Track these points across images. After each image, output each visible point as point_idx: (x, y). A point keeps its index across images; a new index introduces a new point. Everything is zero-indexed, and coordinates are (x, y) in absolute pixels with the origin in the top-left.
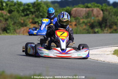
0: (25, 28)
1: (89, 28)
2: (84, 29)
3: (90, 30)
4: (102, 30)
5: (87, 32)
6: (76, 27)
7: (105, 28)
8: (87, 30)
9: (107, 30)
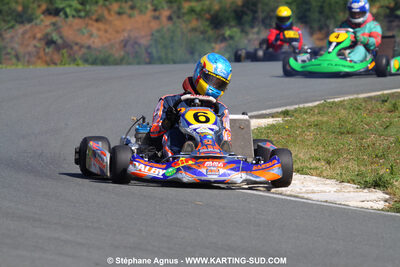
0: (28, 26)
1: (208, 26)
2: (194, 30)
3: (211, 32)
4: (243, 31)
5: (201, 36)
6: (169, 25)
7: (252, 27)
8: (203, 32)
9: (258, 33)
